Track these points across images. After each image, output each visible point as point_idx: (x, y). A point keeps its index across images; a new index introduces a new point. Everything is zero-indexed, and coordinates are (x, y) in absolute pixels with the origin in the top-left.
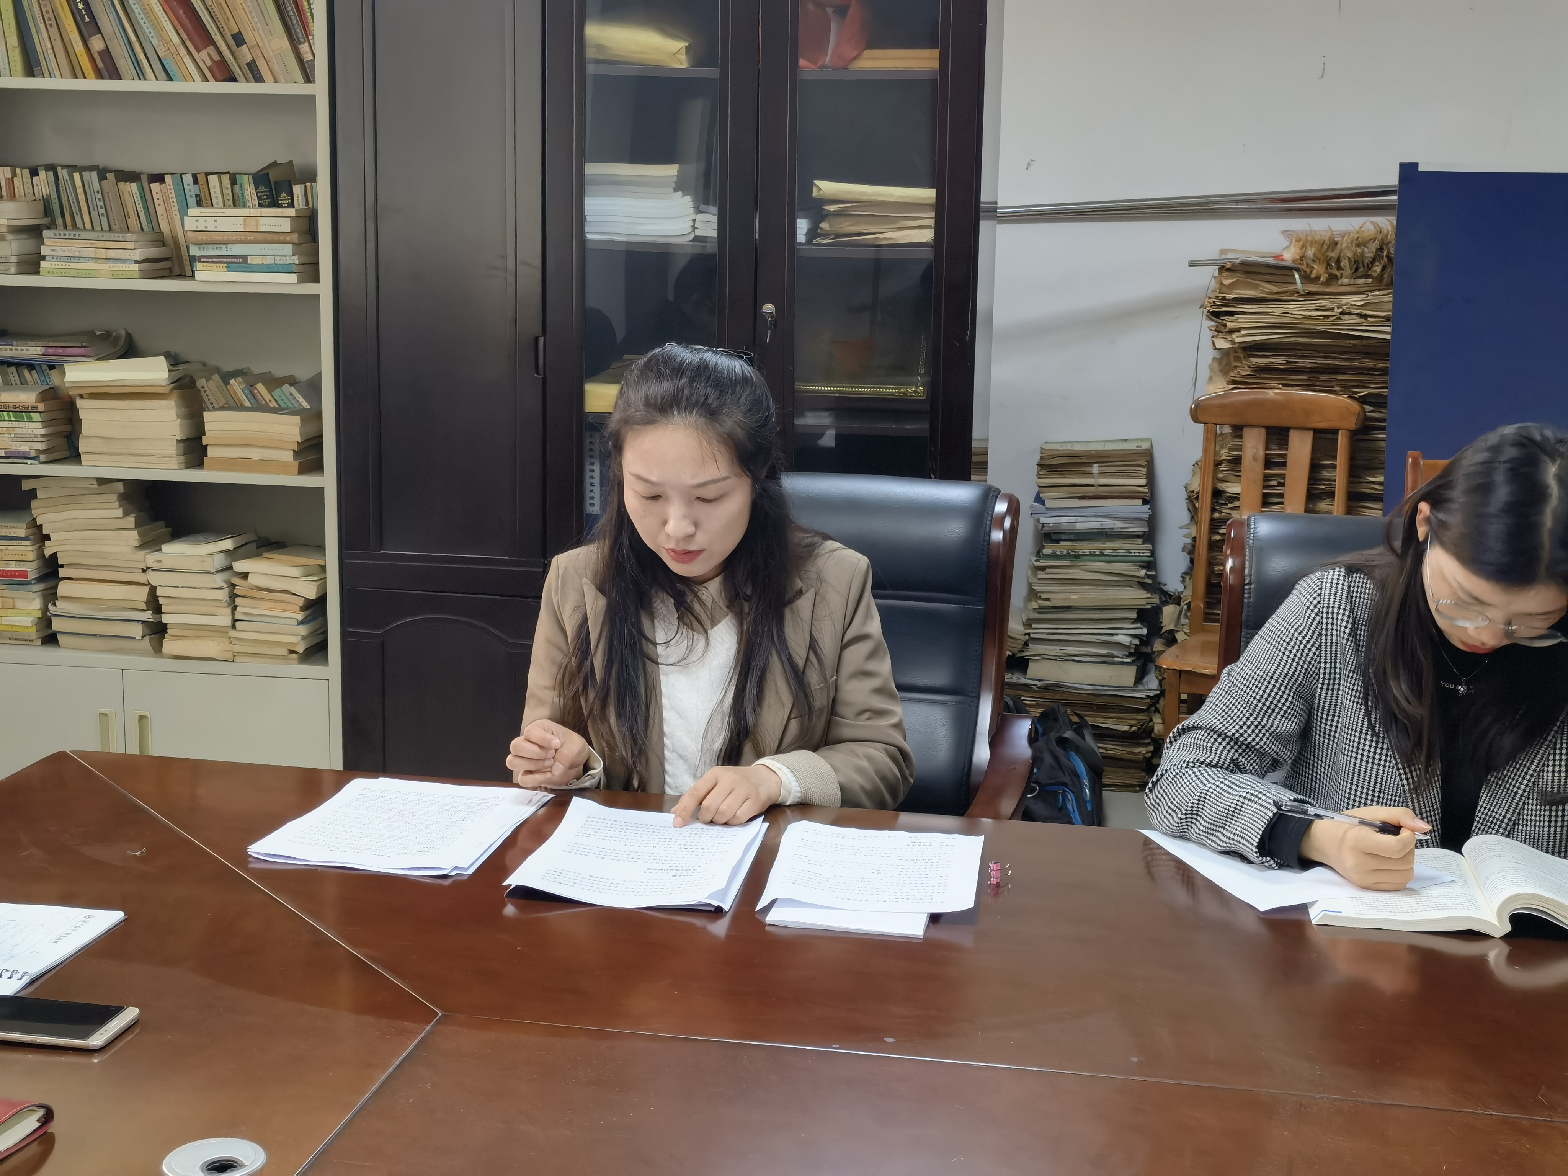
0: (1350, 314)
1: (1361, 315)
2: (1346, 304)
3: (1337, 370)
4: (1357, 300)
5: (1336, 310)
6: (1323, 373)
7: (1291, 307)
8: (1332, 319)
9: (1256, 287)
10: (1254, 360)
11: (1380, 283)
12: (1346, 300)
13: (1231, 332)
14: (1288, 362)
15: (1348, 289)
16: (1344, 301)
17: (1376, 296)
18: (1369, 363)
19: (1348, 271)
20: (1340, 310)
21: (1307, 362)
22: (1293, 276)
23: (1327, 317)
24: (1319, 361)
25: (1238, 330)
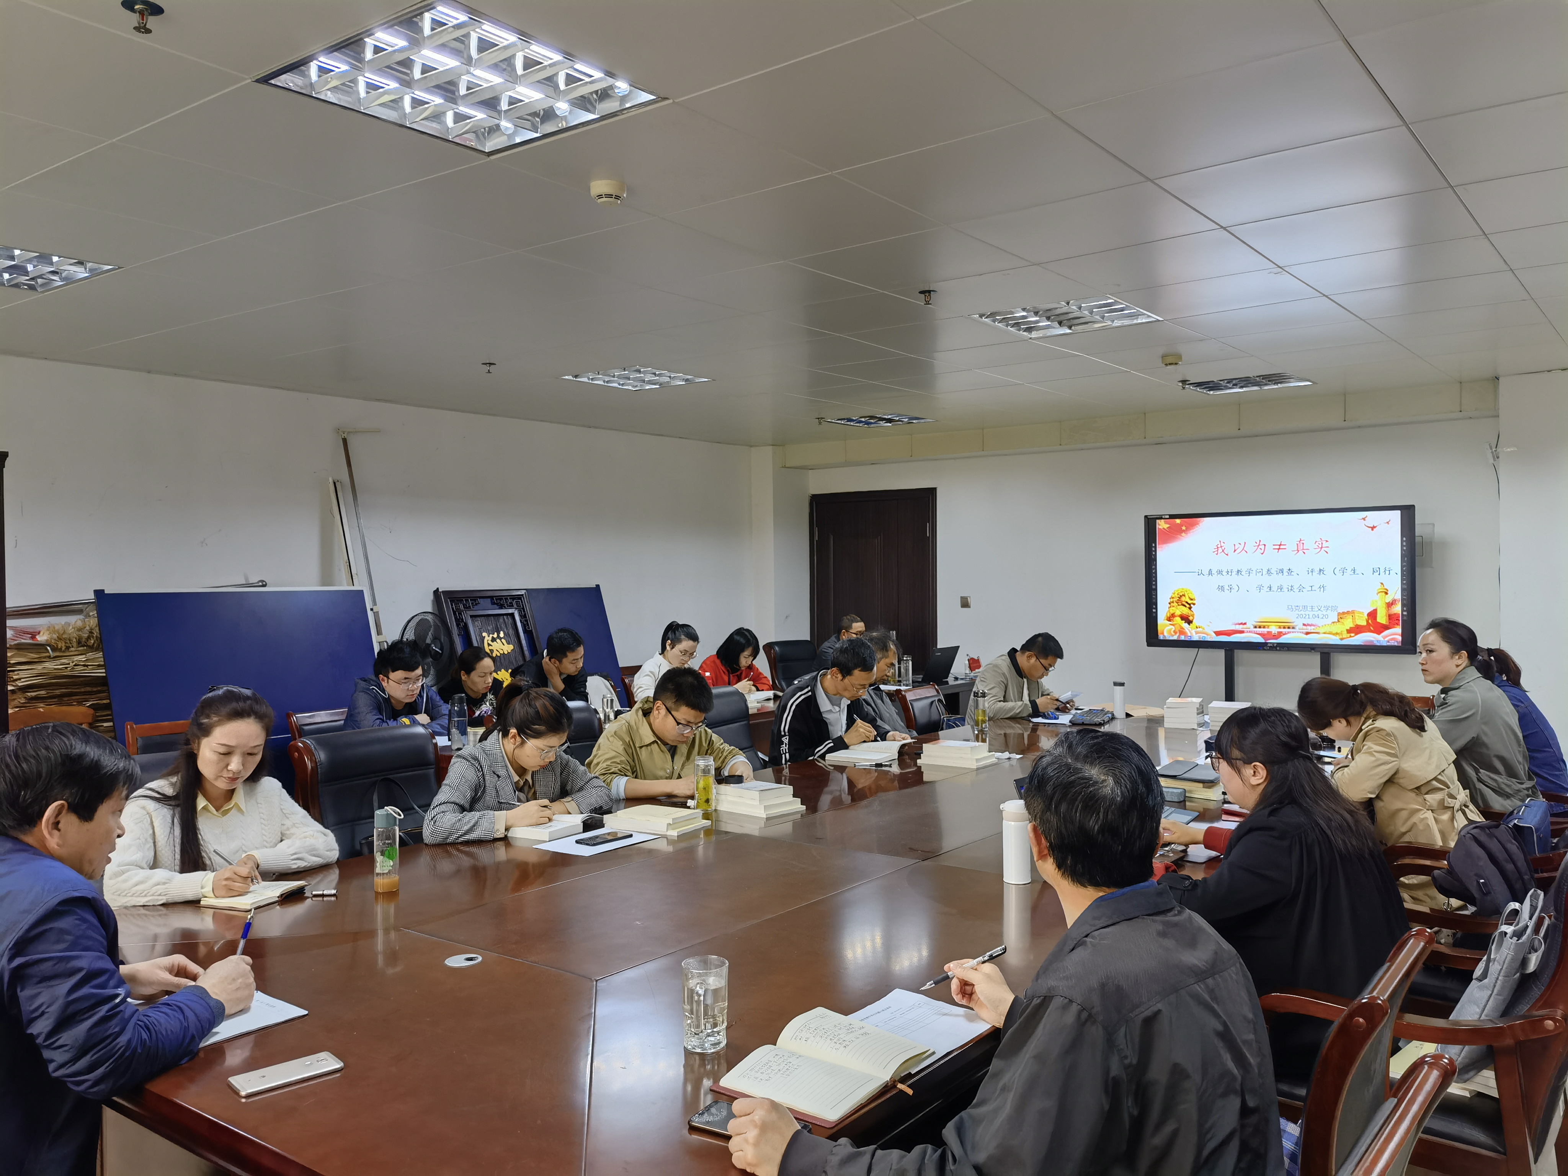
0: (78, 665)
1: (84, 666)
2: (77, 661)
3: (71, 694)
4: (82, 658)
5: (71, 664)
6: (66, 697)
7: (47, 665)
8: (69, 669)
9: (25, 656)
10: (29, 694)
11: (92, 648)
12: (76, 658)
13: (16, 680)
14: (48, 693)
15: (76, 653)
16: (76, 659)
17: (90, 655)
18: (88, 689)
19: (75, 644)
20: (74, 664)
21: (58, 692)
22: (48, 650)
23: (66, 668)
24: (64, 691)
25: (20, 679)
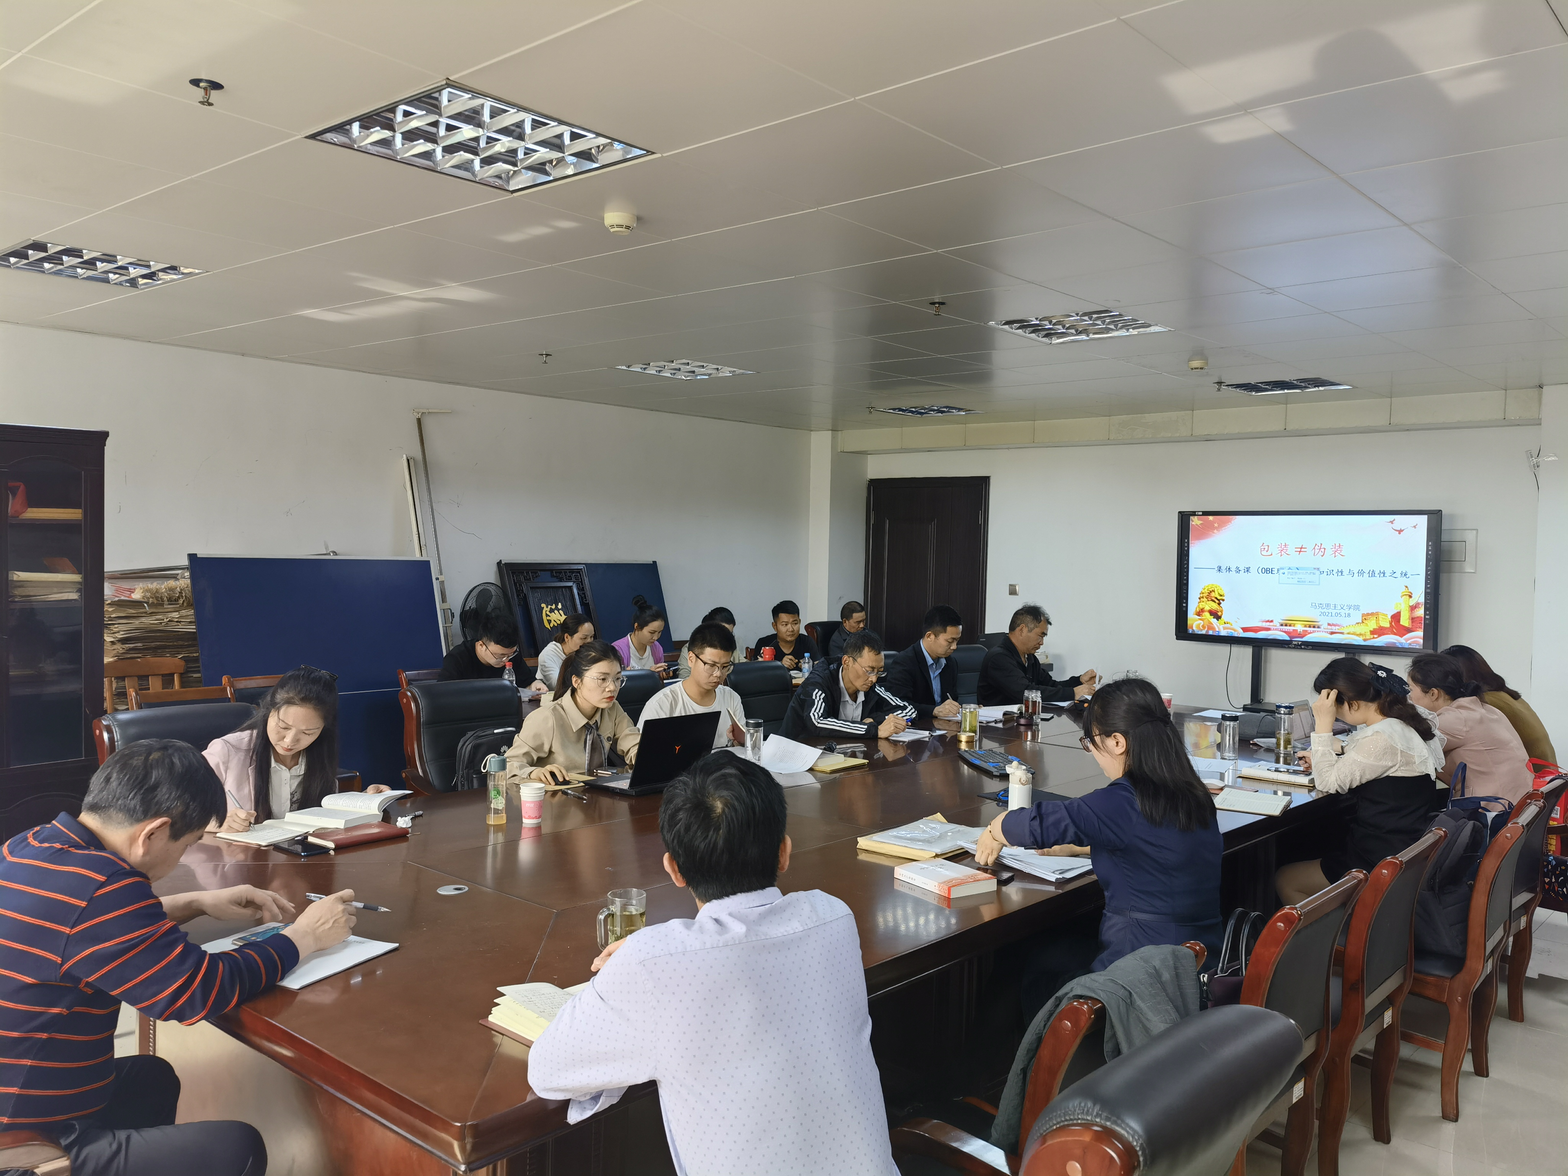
0: (172, 621)
1: (177, 622)
2: (169, 617)
3: (165, 647)
4: (175, 615)
5: (165, 620)
6: (159, 649)
7: (143, 620)
8: (164, 624)
9: (120, 612)
10: (127, 645)
12: (170, 615)
14: (143, 645)
15: (169, 610)
17: (184, 612)
18: (181, 643)
19: (168, 602)
20: (168, 620)
21: (154, 645)
22: (145, 607)
23: (161, 623)
24: (158, 644)
